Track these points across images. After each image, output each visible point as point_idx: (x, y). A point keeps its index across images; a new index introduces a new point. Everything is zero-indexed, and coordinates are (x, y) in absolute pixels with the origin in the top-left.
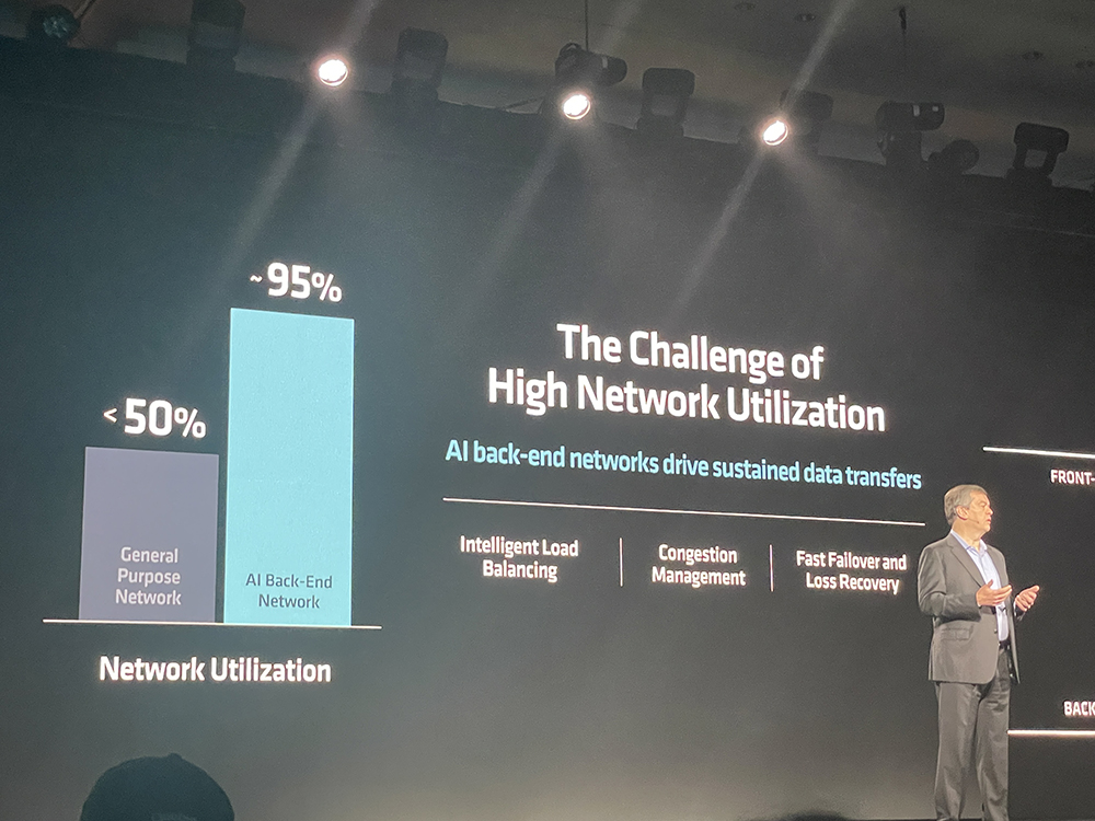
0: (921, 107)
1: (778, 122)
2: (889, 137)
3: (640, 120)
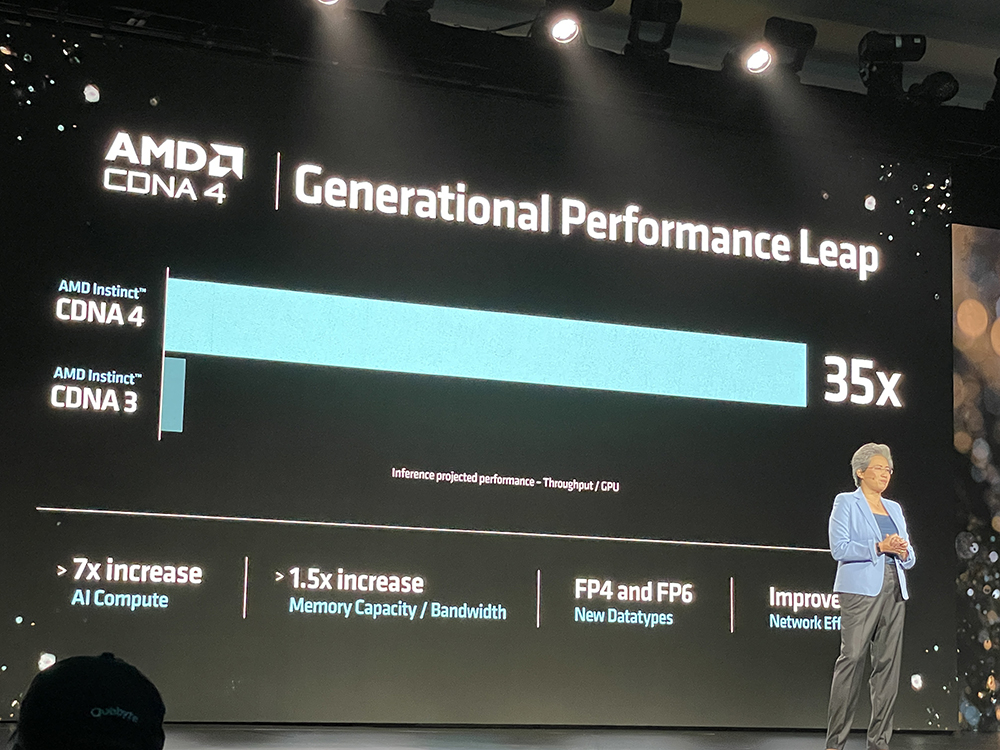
0: (903, 38)
1: (761, 50)
2: (871, 67)
3: (627, 45)
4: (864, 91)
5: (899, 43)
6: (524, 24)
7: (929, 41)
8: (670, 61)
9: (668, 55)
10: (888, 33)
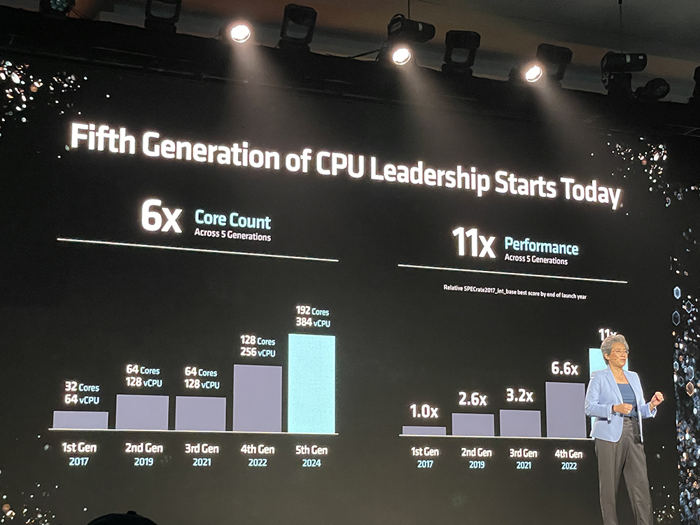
0: (631, 55)
1: (535, 66)
2: (610, 76)
3: (444, 65)
4: (606, 92)
5: (628, 59)
6: (374, 52)
7: (648, 57)
8: (474, 75)
9: (472, 71)
10: (620, 52)
